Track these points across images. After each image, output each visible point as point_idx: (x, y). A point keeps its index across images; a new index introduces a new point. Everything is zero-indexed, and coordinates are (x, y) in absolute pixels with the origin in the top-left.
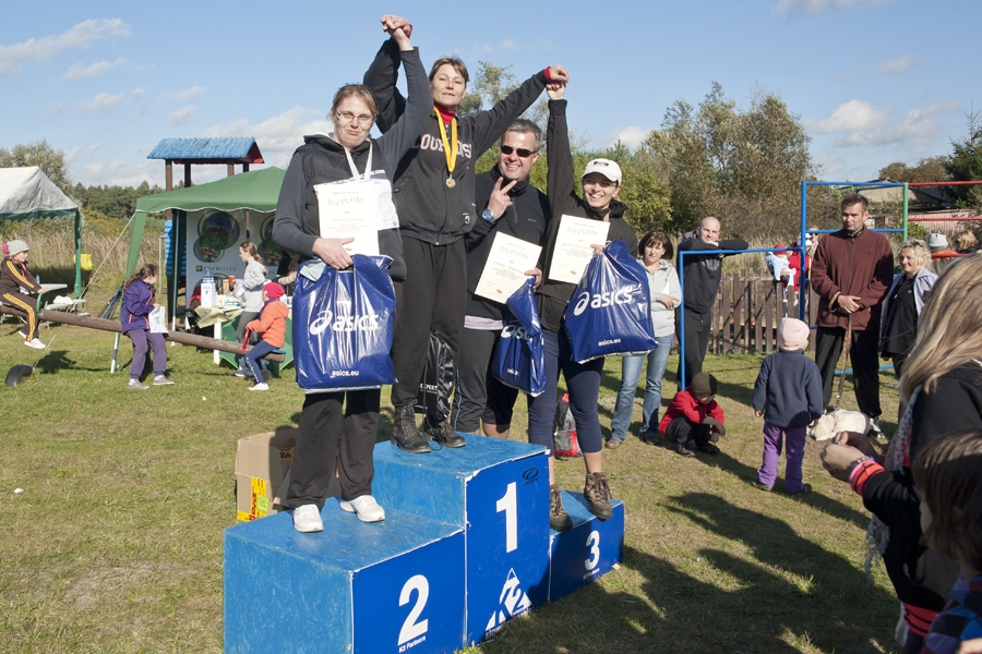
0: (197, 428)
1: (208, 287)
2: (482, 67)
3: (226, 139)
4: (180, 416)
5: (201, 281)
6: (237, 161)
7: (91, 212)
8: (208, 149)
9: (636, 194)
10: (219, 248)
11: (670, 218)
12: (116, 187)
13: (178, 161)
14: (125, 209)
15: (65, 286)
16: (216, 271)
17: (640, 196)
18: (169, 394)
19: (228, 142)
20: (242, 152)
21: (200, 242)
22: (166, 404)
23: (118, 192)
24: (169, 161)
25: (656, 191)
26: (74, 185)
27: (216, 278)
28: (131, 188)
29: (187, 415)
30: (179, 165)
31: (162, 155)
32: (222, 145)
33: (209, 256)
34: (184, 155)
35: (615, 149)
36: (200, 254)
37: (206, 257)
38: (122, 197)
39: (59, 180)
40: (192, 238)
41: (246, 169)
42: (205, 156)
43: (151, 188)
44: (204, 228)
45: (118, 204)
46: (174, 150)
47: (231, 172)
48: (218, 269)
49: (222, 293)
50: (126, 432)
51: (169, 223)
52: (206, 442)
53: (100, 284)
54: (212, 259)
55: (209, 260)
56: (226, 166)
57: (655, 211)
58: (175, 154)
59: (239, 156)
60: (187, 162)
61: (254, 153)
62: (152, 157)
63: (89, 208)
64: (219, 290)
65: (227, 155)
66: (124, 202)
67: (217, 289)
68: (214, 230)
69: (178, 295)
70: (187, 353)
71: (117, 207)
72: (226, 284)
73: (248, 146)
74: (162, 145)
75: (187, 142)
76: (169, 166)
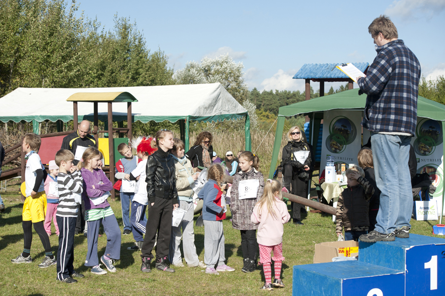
8: (335, 71)
10: (342, 143)
13: (315, 80)
16: (339, 160)
21: (330, 138)
24: (307, 81)
27: (336, 164)
30: (316, 82)
31: (303, 76)
33: (336, 149)
34: (317, 76)
36: (330, 147)
37: (333, 149)
40: (325, 134)
42: (333, 76)
44: (333, 128)
46: (311, 72)
48: (341, 158)
51: (307, 124)
54: (338, 151)
55: (335, 152)
58: (312, 76)
60: (322, 81)
62: (296, 77)
68: (340, 130)
72: (343, 167)
74: (304, 69)
75: (321, 66)
76: (308, 84)
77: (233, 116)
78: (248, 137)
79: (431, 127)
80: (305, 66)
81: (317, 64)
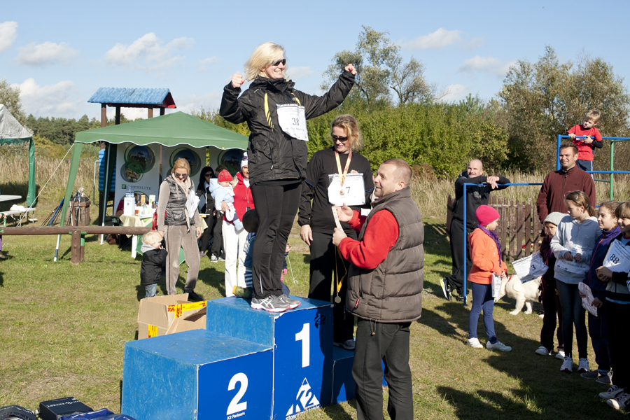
0: (115, 299)
1: (129, 201)
2: (364, 31)
3: (148, 89)
4: (103, 291)
5: (125, 196)
6: (156, 106)
7: (40, 139)
8: (134, 96)
9: (480, 138)
10: (139, 172)
11: (506, 158)
12: (62, 119)
13: (111, 105)
14: (68, 137)
15: (20, 197)
16: (136, 190)
17: (483, 139)
18: (96, 276)
19: (149, 92)
20: (159, 99)
21: (126, 166)
22: (94, 283)
23: (63, 123)
24: (104, 105)
25: (496, 137)
26: (27, 116)
27: (136, 195)
28: (74, 120)
29: (108, 291)
30: (112, 107)
31: (99, 100)
32: (145, 94)
33: (132, 178)
34: (115, 100)
35: (466, 101)
36: (125, 176)
37: (130, 178)
38: (66, 127)
39: (15, 112)
40: (120, 163)
41: (162, 113)
42: (131, 102)
43: (90, 121)
44: (129, 156)
45: (62, 133)
46: (107, 96)
47: (150, 115)
48: (138, 188)
49: (140, 205)
50: (65, 300)
51: (102, 151)
52: (121, 308)
53: (47, 197)
54: (134, 180)
55: (131, 181)
56: (147, 109)
57: (495, 151)
58: (109, 100)
59: (157, 103)
60: (118, 106)
61: (169, 101)
62: (91, 101)
63: (38, 135)
64: (137, 202)
65: (148, 102)
66: (67, 131)
67: (136, 202)
68: (137, 158)
69: (107, 206)
70: (112, 250)
71: (61, 135)
72: (143, 198)
73: (164, 96)
74: (99, 92)
75: (118, 90)
76: (104, 108)
77: (15, 141)
78: (32, 164)
79: (233, 157)
80: (101, 89)
81: (113, 88)
